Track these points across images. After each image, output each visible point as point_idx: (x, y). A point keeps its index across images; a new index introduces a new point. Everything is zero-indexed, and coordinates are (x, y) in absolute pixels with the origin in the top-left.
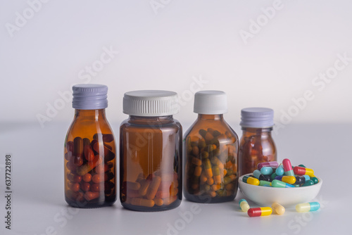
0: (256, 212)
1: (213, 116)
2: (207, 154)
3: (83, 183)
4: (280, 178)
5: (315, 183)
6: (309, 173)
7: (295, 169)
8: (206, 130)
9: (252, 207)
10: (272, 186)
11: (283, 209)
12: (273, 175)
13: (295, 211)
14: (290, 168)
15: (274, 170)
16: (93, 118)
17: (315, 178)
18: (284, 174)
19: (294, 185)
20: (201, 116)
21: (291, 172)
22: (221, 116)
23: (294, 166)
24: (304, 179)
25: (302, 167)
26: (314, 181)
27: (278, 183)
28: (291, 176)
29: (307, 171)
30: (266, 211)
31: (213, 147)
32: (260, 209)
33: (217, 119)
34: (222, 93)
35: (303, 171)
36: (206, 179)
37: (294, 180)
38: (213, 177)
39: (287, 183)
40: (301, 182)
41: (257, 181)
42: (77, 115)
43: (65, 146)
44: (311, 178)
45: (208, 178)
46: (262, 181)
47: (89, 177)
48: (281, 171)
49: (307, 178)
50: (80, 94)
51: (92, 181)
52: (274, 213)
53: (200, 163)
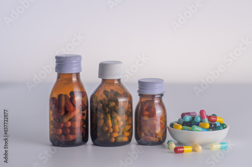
0: (180, 150)
1: (114, 80)
2: (108, 109)
3: (64, 128)
4: (198, 124)
5: (224, 128)
6: (219, 120)
7: (209, 118)
8: (109, 91)
9: (177, 146)
10: (192, 130)
11: (200, 148)
12: (193, 122)
13: (209, 149)
14: (205, 117)
15: (193, 118)
16: (71, 80)
17: (224, 124)
18: (201, 121)
19: (208, 129)
20: (104, 81)
21: (206, 120)
22: (119, 80)
23: (209, 115)
24: (215, 125)
25: (214, 116)
26: (223, 126)
27: (196, 128)
28: (206, 123)
29: (218, 119)
30: (187, 149)
31: (113, 104)
32: (183, 148)
33: (116, 82)
34: (120, 62)
35: (215, 119)
36: (107, 128)
37: (208, 126)
38: (112, 127)
39: (203, 128)
40: (214, 127)
41: (181, 127)
42: (59, 77)
43: (50, 101)
44: (221, 124)
45: (109, 128)
46: (184, 126)
47: (70, 124)
48: (199, 119)
49: (218, 124)
50: (61, 62)
51: (71, 126)
52: (194, 150)
53: (102, 116)
